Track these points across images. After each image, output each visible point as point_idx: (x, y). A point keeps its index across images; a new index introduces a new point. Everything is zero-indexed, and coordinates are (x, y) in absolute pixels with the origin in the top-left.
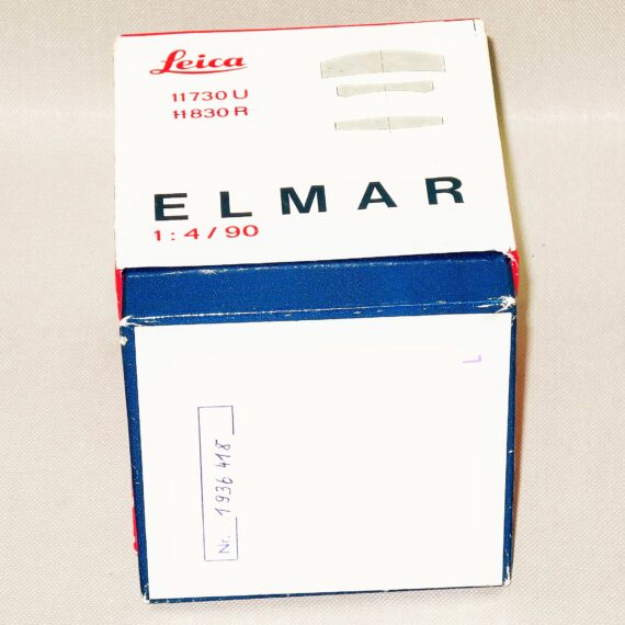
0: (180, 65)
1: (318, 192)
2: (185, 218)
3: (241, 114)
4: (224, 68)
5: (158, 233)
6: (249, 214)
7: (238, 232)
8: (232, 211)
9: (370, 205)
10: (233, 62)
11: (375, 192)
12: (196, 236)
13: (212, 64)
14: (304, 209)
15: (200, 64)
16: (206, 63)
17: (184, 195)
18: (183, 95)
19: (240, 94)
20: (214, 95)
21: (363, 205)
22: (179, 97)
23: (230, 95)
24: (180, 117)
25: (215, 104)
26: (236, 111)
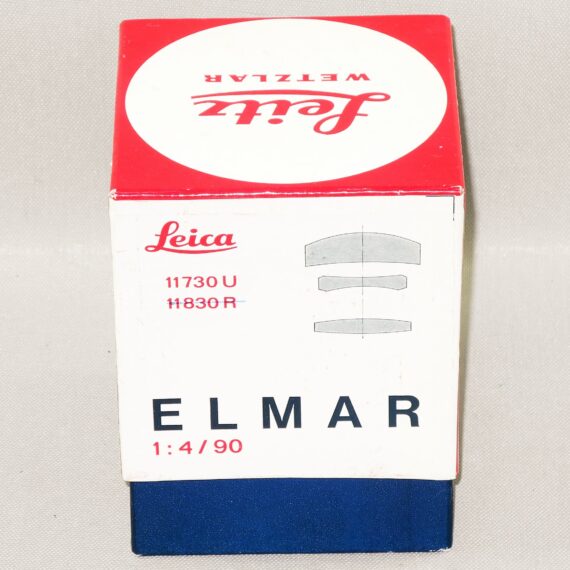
0: (173, 242)
1: (295, 403)
2: (179, 427)
3: (230, 305)
4: (215, 247)
5: (157, 444)
6: (234, 426)
7: (225, 446)
8: (221, 422)
9: (339, 423)
10: (223, 240)
11: (344, 407)
12: (189, 450)
13: (203, 241)
14: (282, 424)
15: (192, 242)
16: (197, 241)
17: (178, 401)
18: (176, 279)
19: (230, 282)
20: (205, 281)
21: (332, 424)
22: (173, 282)
23: (220, 281)
24: (174, 306)
25: (206, 293)
26: (226, 302)
